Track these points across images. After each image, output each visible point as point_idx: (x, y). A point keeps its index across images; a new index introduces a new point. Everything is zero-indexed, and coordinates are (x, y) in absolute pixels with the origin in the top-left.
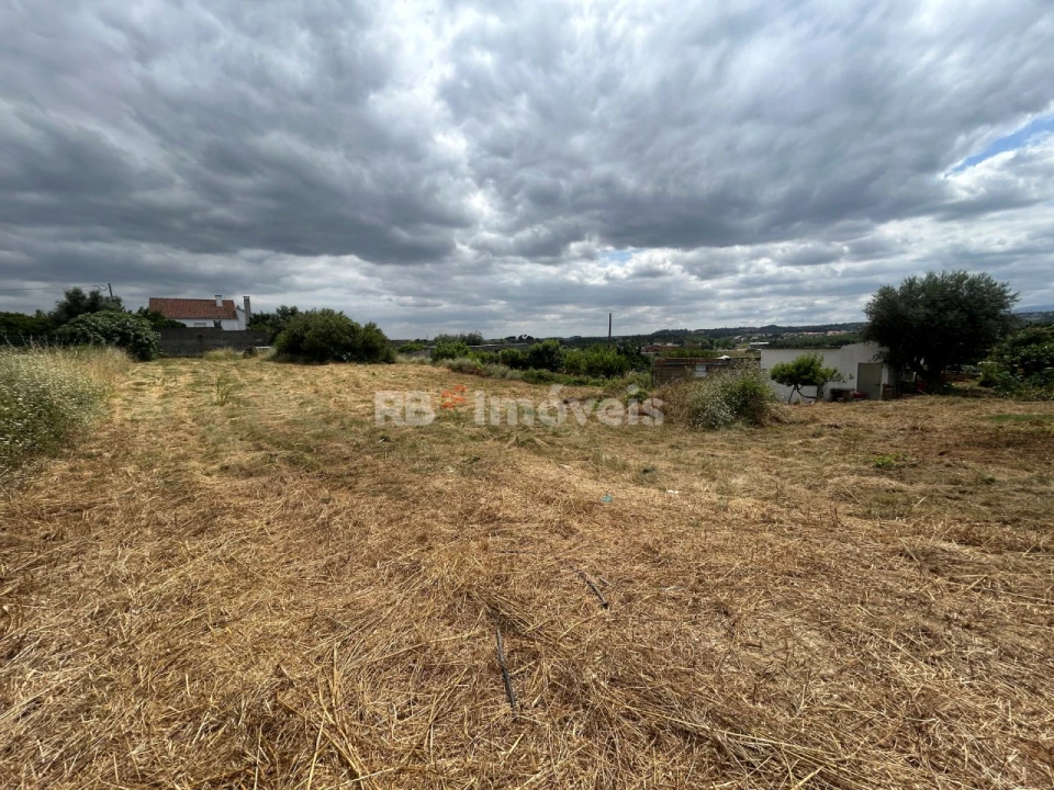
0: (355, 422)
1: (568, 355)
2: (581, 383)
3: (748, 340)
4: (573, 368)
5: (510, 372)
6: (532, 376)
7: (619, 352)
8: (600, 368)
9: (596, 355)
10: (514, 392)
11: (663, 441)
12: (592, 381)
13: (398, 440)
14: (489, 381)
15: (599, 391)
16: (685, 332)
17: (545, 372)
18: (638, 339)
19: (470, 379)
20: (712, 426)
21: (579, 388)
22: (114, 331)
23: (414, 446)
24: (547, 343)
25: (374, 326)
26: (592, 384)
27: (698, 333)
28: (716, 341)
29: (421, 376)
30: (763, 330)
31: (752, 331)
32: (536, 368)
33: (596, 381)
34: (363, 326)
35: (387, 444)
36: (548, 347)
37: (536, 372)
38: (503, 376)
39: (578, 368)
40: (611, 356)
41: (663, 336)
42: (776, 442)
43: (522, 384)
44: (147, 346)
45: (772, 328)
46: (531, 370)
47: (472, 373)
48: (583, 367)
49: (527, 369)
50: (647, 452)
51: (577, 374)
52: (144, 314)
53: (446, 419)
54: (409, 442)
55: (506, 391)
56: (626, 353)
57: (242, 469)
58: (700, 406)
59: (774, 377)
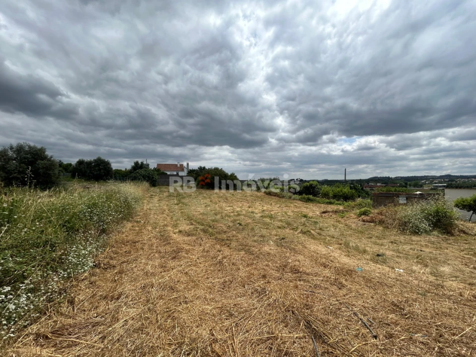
0: (227, 215)
1: (323, 189)
2: (331, 203)
3: (431, 183)
4: (326, 195)
5: (294, 196)
6: (304, 198)
7: (351, 188)
8: (341, 196)
9: (338, 189)
10: (295, 206)
11: (384, 238)
12: (337, 202)
13: (245, 225)
14: (284, 200)
15: (341, 208)
16: (389, 178)
17: (311, 197)
18: (360, 181)
19: (275, 199)
20: (416, 232)
21: (330, 206)
22: (147, 176)
23: (253, 229)
24: (311, 182)
25: (234, 174)
26: (337, 204)
27: (396, 178)
28: (409, 183)
29: (252, 196)
30: (441, 177)
31: (434, 178)
32: (306, 195)
33: (339, 202)
34: (230, 174)
35: (241, 227)
36: (312, 184)
37: (306, 196)
38: (290, 197)
39: (328, 195)
40: (346, 190)
41: (375, 180)
42: (467, 246)
43: (299, 202)
44: (155, 181)
45: (448, 176)
46: (304, 195)
47: (275, 196)
48: (331, 195)
49: (302, 195)
50: (375, 243)
51: (328, 198)
52: (155, 169)
53: (265, 217)
54: (250, 227)
55: (292, 205)
56: (355, 189)
57: (186, 232)
58: (406, 220)
59: (457, 206)
